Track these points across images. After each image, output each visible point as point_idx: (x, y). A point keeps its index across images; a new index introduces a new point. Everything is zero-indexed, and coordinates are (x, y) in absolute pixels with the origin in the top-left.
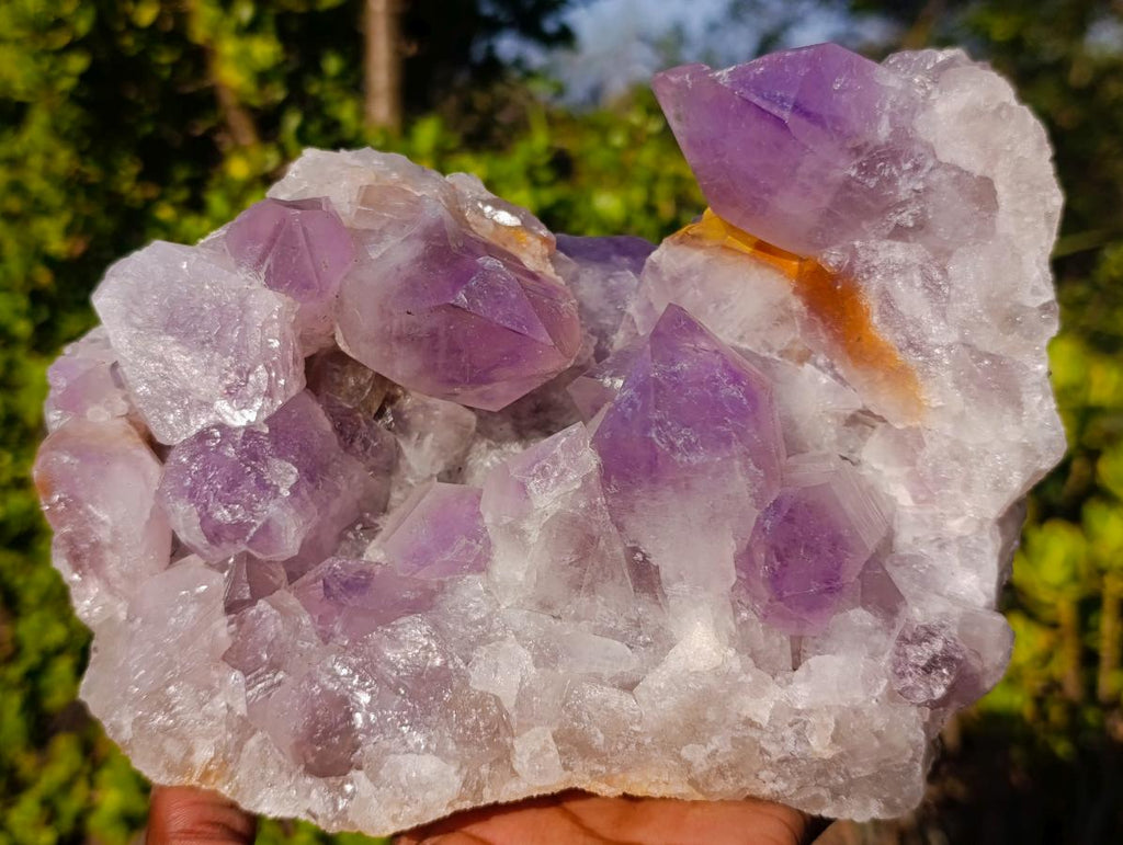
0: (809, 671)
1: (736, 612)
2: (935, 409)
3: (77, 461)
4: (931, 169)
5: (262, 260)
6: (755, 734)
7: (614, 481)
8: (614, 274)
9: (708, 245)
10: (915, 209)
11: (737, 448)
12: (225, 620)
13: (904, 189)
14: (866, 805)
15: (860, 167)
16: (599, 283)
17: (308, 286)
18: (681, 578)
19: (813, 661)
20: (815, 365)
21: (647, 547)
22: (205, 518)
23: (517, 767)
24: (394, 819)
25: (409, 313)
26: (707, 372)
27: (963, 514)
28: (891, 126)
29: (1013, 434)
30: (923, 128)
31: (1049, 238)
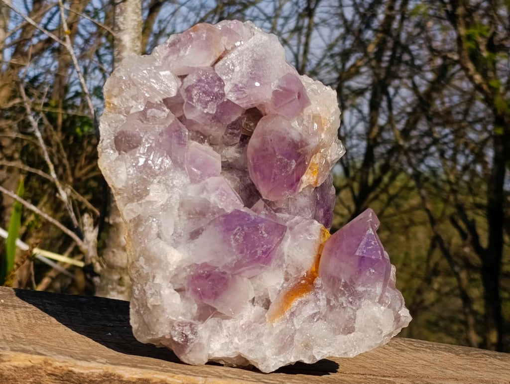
0: (174, 293)
1: (189, 267)
2: (272, 325)
3: (204, 39)
4: (352, 308)
5: (281, 88)
6: (151, 280)
7: (223, 218)
9: (321, 239)
10: (337, 304)
11: (240, 256)
12: (161, 100)
13: (342, 299)
14: (135, 323)
15: (345, 283)
16: (305, 205)
17: (276, 105)
18: (195, 246)
19: (177, 295)
20: (283, 283)
21: (204, 234)
22: (193, 86)
23: (128, 205)
24: (105, 168)
25: (271, 140)
26: (264, 242)
27: (239, 341)
28: (363, 291)
29: (269, 353)
30: (365, 303)
31: (339, 355)
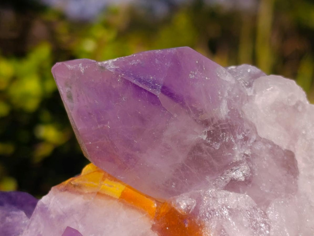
4: (255, 141)
8: (11, 213)
9: (87, 192)
13: (239, 152)
15: (209, 134)
28: (229, 108)
